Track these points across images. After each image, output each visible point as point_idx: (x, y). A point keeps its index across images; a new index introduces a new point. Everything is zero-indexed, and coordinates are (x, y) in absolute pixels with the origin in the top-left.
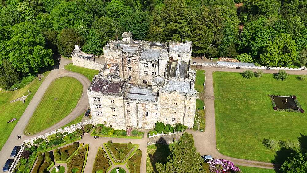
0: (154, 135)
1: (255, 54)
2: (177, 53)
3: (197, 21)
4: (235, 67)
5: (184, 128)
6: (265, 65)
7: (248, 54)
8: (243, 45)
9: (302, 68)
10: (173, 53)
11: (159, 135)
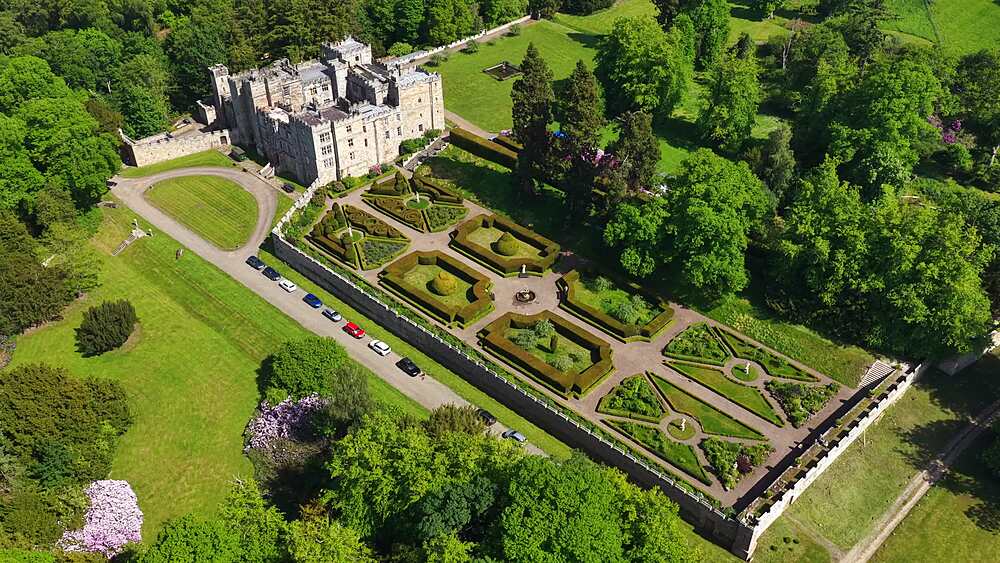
0: (409, 159)
1: (416, 36)
2: (354, 53)
3: (316, 11)
4: (407, 61)
5: (438, 131)
6: (441, 45)
7: (403, 42)
8: (386, 32)
9: (483, 32)
10: (348, 55)
11: (414, 155)
